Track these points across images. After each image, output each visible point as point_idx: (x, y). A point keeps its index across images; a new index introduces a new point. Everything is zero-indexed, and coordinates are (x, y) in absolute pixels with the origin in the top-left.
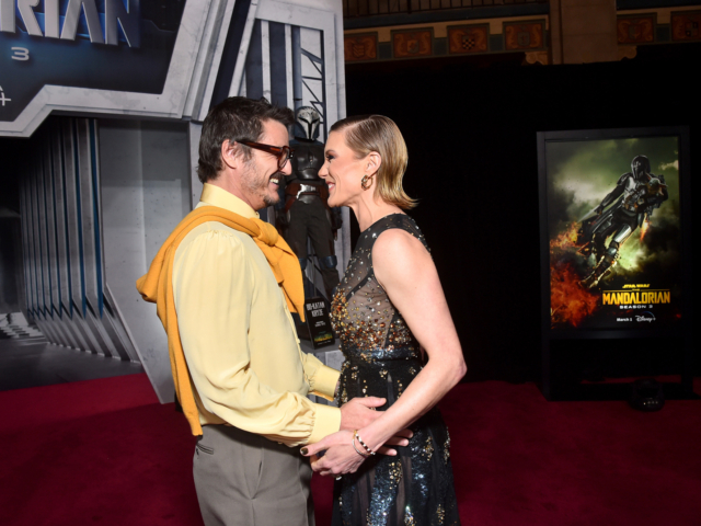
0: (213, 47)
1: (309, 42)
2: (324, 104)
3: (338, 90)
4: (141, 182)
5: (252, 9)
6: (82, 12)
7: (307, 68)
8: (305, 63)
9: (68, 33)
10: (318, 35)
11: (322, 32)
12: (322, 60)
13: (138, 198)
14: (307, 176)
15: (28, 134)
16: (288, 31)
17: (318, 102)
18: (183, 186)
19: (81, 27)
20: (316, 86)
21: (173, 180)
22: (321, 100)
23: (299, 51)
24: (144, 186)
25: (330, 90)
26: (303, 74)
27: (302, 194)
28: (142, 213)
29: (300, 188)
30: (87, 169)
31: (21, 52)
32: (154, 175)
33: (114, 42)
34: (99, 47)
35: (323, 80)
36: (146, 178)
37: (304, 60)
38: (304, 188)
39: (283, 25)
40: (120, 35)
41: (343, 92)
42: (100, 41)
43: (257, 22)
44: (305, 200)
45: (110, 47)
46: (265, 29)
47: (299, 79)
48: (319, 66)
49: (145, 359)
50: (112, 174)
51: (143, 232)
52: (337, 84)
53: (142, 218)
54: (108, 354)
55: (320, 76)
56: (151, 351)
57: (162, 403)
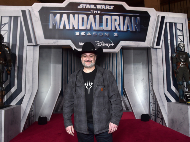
0: (156, 30)
1: (179, 26)
2: (184, 42)
3: (187, 38)
4: (133, 63)
5: (165, 20)
6: (128, 25)
7: (179, 33)
8: (178, 32)
9: (125, 30)
10: (181, 24)
11: (182, 24)
12: (183, 31)
13: (132, 67)
14: (183, 60)
15: (117, 52)
16: (174, 24)
17: (182, 42)
18: (143, 64)
19: (128, 28)
20: (181, 38)
21: (140, 63)
22: (183, 41)
23: (177, 29)
24: (134, 64)
25: (185, 38)
26: (178, 35)
27: (181, 65)
28: (133, 71)
29: (181, 64)
31: (116, 34)
32: (136, 62)
33: (135, 31)
34: (132, 32)
35: (183, 36)
36: (134, 62)
37: (178, 31)
38: (182, 63)
39: (172, 23)
40: (136, 29)
41: (188, 38)
42: (131, 31)
43: (166, 23)
44: (182, 66)
45: (134, 32)
46: (168, 24)
47: (177, 36)
48: (182, 32)
49: (133, 107)
50: (125, 61)
51: (133, 75)
52: (187, 37)
53: (133, 72)
55: (182, 35)
56: (134, 105)
57: (136, 119)
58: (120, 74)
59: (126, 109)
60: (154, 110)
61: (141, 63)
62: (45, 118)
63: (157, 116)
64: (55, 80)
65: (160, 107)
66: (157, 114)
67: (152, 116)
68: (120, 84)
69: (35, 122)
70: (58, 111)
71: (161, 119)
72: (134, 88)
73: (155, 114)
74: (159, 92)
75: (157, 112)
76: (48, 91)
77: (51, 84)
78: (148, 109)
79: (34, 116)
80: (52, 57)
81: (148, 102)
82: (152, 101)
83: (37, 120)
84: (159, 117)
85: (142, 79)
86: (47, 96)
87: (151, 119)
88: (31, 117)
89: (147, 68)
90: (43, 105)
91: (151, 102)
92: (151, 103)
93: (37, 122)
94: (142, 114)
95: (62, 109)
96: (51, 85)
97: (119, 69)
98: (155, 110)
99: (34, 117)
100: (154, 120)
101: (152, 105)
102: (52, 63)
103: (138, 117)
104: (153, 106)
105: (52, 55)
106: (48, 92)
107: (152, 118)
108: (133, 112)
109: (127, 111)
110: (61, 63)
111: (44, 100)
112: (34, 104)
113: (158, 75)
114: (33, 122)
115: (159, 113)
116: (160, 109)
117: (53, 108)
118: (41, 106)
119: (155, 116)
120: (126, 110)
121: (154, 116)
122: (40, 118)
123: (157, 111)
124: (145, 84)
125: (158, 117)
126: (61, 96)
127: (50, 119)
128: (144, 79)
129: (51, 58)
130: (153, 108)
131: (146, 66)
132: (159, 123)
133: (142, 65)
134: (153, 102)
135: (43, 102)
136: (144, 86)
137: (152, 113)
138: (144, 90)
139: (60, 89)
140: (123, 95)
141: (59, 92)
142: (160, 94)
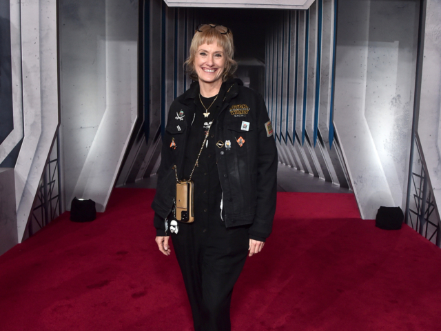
4: (367, 42)
13: (364, 55)
18: (401, 47)
21: (393, 41)
24: (369, 46)
28: (366, 68)
30: (314, 30)
32: (378, 37)
36: (371, 40)
49: (355, 183)
50: (345, 36)
51: (364, 83)
53: (366, 72)
54: (316, 175)
56: (360, 177)
57: (363, 217)
58: (327, 74)
59: (338, 185)
60: (419, 198)
61: (397, 43)
62: (90, 204)
63: (425, 217)
64: (117, 92)
65: (434, 192)
66: (428, 210)
67: (411, 213)
68: (326, 106)
69: (63, 212)
70: (136, 181)
71: (435, 228)
72: (366, 123)
73: (422, 211)
75: (427, 205)
76: (98, 126)
77: (105, 102)
78: (403, 193)
79: (59, 196)
80: (107, 19)
81: (404, 171)
82: (416, 169)
83: (69, 208)
84: (429, 220)
85: (394, 95)
86: (95, 139)
87: (409, 224)
88: (51, 199)
89: (413, 60)
90: (85, 165)
91: (414, 170)
92: (414, 176)
93: (69, 212)
94: (381, 207)
95: (147, 175)
96: (105, 106)
97: (328, 58)
98: (423, 199)
99: (59, 199)
100: (415, 229)
101: (416, 179)
102: (107, 37)
103: (367, 213)
104: (418, 186)
105: (107, 11)
106: (99, 128)
107: (413, 220)
108: (352, 196)
109: (343, 191)
110: (137, 37)
111: (88, 150)
112: (58, 163)
114: (58, 214)
115: (431, 208)
117: (113, 175)
118: (79, 169)
119: (420, 217)
120: (341, 186)
121: (417, 214)
122: (75, 201)
123: (428, 202)
124: (401, 113)
125: (427, 220)
126: (144, 138)
127: (105, 204)
128: (399, 96)
129: (104, 22)
130: (418, 191)
131: (410, 54)
132: (428, 238)
133: (397, 49)
134: (419, 173)
135: (86, 156)
136: (397, 120)
137: (412, 206)
138: (397, 131)
139: (135, 118)
140: (334, 142)
141: (131, 127)
142: (438, 152)
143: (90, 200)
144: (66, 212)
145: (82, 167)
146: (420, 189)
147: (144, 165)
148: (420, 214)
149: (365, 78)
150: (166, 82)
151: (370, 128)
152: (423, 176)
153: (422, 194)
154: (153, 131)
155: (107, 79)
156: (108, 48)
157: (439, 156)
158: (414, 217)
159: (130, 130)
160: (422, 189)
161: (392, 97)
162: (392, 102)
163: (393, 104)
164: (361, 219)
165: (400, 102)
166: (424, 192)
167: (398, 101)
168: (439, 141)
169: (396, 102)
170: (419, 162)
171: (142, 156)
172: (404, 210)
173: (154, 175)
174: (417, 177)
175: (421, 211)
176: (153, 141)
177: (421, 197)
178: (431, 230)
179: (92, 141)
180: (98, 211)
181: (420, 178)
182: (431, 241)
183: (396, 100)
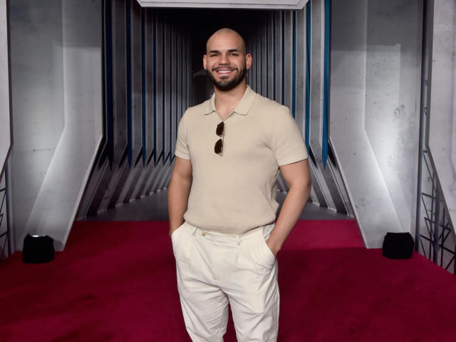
4: (365, 46)
13: (362, 61)
18: (403, 50)
21: (394, 45)
24: (368, 50)
28: (365, 75)
32: (377, 40)
36: (369, 43)
49: (356, 207)
51: (364, 92)
53: (364, 80)
56: (362, 200)
57: (368, 247)
58: (319, 84)
59: (335, 210)
60: (431, 221)
61: (398, 46)
62: (47, 241)
63: (440, 242)
64: (78, 107)
65: (451, 213)
66: (442, 234)
67: (422, 238)
68: (318, 120)
69: (12, 252)
70: (99, 212)
71: (453, 255)
72: (367, 138)
73: (436, 235)
74: (451, 161)
75: (440, 229)
76: (55, 148)
77: (64, 120)
78: (412, 216)
79: (8, 232)
80: (65, 21)
81: (412, 191)
82: (426, 188)
83: (20, 247)
84: (444, 246)
85: (398, 105)
86: (52, 163)
87: (421, 252)
90: (39, 195)
91: (423, 190)
92: (424, 197)
93: (20, 252)
94: (388, 234)
95: (112, 206)
96: (64, 124)
97: (318, 66)
98: (436, 222)
99: (8, 237)
100: (428, 257)
101: (427, 203)
102: (64, 43)
103: (372, 240)
104: (429, 208)
105: (64, 13)
106: (57, 149)
107: (425, 247)
108: (354, 222)
109: (341, 217)
110: (100, 43)
111: (43, 177)
112: (6, 193)
113: (452, 98)
114: (7, 255)
115: (446, 232)
116: (450, 222)
117: (74, 206)
118: (32, 199)
119: (434, 243)
120: (338, 211)
121: (430, 240)
122: (29, 239)
123: (443, 226)
124: (406, 126)
125: (442, 246)
126: (107, 162)
127: (64, 241)
128: (403, 106)
129: (61, 24)
130: (429, 213)
131: (413, 59)
132: (444, 267)
133: (399, 53)
134: (430, 193)
135: (40, 184)
136: (401, 134)
137: (424, 230)
138: (402, 146)
139: (99, 138)
140: (328, 161)
141: (95, 148)
142: (453, 168)
143: (47, 236)
144: (16, 252)
145: (35, 198)
146: (432, 211)
147: (108, 194)
148: (433, 239)
149: (364, 87)
150: (133, 96)
151: (371, 144)
152: (435, 196)
153: (434, 217)
154: (118, 153)
155: (65, 93)
156: (66, 55)
157: (454, 172)
158: (426, 244)
159: (93, 153)
160: (434, 211)
161: (395, 108)
162: (395, 113)
163: (396, 116)
164: (365, 248)
165: (404, 112)
166: (437, 215)
167: (402, 112)
168: (453, 155)
169: (399, 113)
170: (429, 180)
171: (105, 184)
172: (414, 236)
173: (119, 205)
174: (428, 198)
175: (434, 236)
176: (118, 165)
177: (434, 220)
178: (448, 257)
179: (48, 166)
180: (56, 249)
181: (431, 199)
182: (448, 270)
183: (399, 110)
